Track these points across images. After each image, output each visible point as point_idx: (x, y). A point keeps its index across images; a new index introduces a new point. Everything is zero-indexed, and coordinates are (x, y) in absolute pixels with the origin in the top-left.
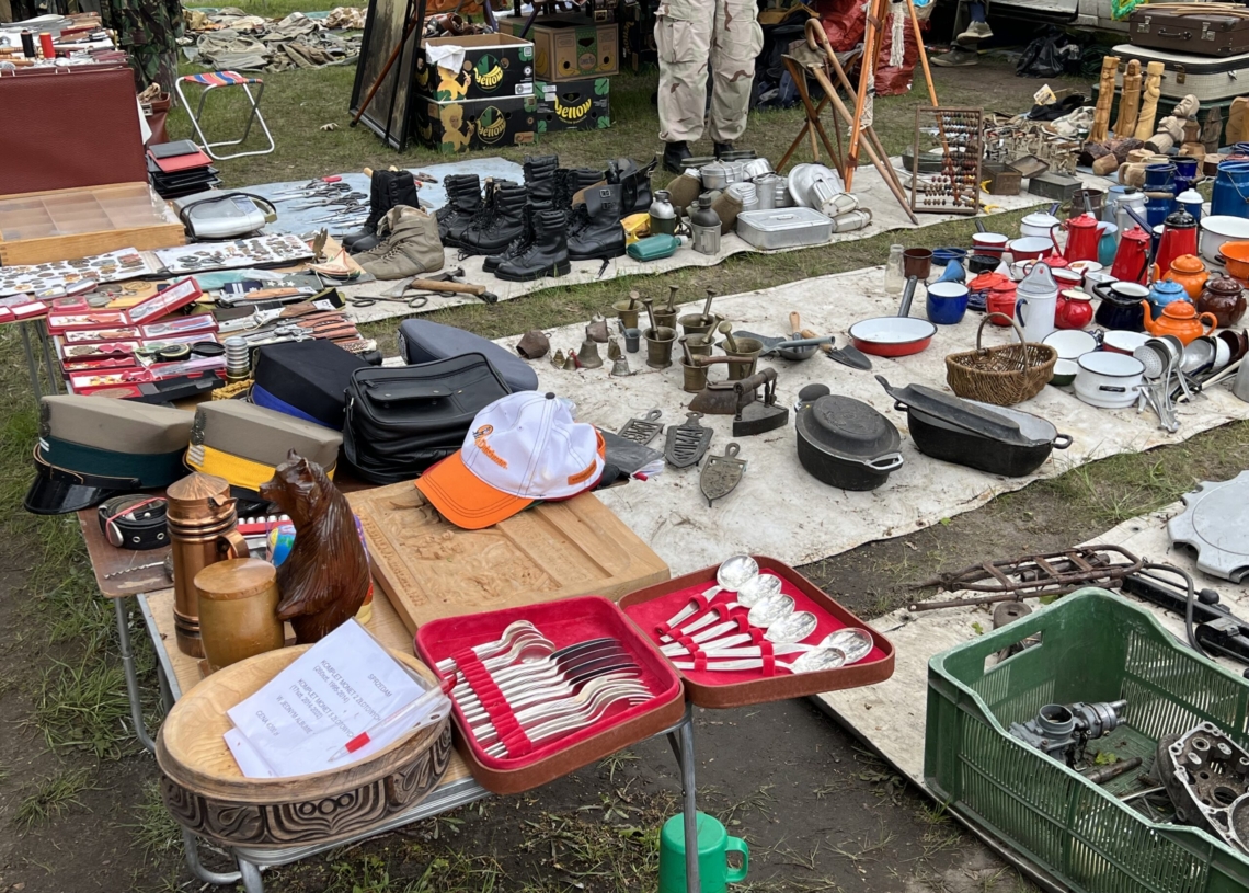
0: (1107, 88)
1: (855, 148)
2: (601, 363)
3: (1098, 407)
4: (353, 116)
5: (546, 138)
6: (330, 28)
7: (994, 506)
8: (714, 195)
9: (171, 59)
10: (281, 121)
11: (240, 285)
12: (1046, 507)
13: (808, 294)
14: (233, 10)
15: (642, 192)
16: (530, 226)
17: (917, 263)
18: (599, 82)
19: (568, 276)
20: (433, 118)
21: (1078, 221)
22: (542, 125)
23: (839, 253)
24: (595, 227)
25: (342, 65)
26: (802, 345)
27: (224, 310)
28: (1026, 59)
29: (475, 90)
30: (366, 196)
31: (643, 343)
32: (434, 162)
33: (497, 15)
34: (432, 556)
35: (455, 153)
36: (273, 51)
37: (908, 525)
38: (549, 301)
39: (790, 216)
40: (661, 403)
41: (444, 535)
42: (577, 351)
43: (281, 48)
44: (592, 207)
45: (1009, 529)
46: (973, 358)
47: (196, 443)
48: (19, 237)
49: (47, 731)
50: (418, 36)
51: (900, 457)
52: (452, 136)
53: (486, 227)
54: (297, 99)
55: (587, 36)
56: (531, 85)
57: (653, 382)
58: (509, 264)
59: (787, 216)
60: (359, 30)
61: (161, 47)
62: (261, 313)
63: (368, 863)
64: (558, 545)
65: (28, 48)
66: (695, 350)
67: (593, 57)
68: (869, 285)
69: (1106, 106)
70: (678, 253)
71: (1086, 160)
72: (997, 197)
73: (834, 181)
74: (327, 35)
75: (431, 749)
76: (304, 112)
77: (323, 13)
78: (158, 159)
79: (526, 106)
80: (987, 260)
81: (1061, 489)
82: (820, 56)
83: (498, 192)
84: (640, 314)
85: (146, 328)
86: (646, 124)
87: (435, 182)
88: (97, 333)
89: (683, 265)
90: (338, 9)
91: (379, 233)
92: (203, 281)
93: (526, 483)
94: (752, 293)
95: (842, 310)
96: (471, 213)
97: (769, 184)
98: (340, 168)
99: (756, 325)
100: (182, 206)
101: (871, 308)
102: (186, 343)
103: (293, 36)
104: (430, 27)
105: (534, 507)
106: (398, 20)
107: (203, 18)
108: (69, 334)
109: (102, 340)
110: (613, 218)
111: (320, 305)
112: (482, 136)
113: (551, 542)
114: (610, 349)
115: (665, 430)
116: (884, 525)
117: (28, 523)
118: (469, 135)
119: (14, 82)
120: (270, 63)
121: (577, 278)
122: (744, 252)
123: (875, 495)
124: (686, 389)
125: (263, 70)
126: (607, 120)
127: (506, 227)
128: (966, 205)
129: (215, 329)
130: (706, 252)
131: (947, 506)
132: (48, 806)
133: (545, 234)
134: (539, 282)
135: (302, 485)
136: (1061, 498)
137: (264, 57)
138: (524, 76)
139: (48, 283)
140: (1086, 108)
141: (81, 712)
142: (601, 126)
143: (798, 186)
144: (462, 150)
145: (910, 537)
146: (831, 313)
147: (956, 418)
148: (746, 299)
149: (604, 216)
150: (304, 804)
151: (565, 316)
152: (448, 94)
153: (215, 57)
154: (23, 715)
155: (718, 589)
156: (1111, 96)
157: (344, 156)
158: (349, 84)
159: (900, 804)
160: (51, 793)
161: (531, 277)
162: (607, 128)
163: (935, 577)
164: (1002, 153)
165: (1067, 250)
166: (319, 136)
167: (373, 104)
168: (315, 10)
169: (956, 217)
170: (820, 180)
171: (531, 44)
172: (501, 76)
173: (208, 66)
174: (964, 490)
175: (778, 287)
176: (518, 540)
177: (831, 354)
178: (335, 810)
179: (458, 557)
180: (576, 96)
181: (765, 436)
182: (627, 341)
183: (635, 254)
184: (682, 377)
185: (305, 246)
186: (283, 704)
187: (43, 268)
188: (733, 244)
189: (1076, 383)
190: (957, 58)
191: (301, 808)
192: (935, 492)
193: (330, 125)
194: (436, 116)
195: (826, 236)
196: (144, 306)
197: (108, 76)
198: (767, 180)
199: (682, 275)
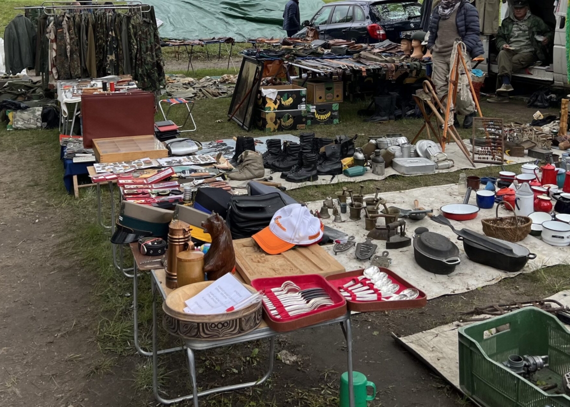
0: (564, 112)
1: (446, 134)
2: (329, 217)
3: (552, 245)
4: (229, 117)
5: (310, 127)
6: (221, 83)
7: (502, 283)
8: (382, 151)
9: (157, 94)
10: (199, 119)
11: (188, 171)
12: (525, 284)
13: (423, 193)
14: (181, 75)
15: (351, 149)
16: (301, 160)
17: (473, 182)
18: (334, 105)
19: (317, 181)
20: (263, 118)
21: (546, 167)
22: (309, 122)
23: (438, 177)
24: (329, 162)
25: (225, 97)
26: (419, 213)
27: (182, 179)
28: (532, 100)
29: (281, 107)
30: (233, 148)
31: (348, 209)
32: (262, 135)
33: (292, 78)
34: (257, 261)
35: (271, 132)
36: (197, 92)
37: (462, 289)
38: (308, 191)
39: (416, 161)
40: (355, 234)
41: (262, 255)
42: (319, 211)
43: (200, 90)
44: (328, 153)
45: (508, 293)
46: (495, 221)
47: (174, 219)
48: (107, 153)
49: (99, 344)
50: (259, 86)
51: (459, 259)
52: (270, 125)
53: (282, 161)
54: (206, 110)
55: (329, 86)
56: (305, 105)
57: (352, 225)
58: (292, 175)
59: (415, 161)
60: (234, 83)
61: (153, 89)
62: (196, 181)
63: (224, 401)
64: (304, 261)
65: (105, 88)
66: (370, 212)
67: (332, 95)
68: (451, 191)
69: (565, 120)
70: (366, 174)
71: (555, 143)
72: (513, 157)
73: (437, 147)
74: (220, 85)
75: (255, 312)
76: (209, 115)
77: (218, 77)
78: (159, 127)
79: (303, 113)
80: (506, 182)
81: (533, 277)
82: (430, 96)
83: (288, 146)
84: (348, 198)
85: (153, 185)
86: (355, 123)
87: (262, 143)
88: (135, 186)
89: (367, 179)
90: (225, 75)
91: (238, 161)
92: (175, 170)
93: (293, 237)
94: (398, 192)
95: (438, 201)
96: (276, 155)
97: (407, 147)
98: (223, 137)
99: (399, 205)
100: (167, 143)
101: (451, 200)
102: (168, 190)
103: (205, 85)
104: (264, 82)
105: (296, 248)
106: (251, 79)
107: (168, 78)
108: (126, 186)
109: (137, 188)
110: (337, 158)
111: (218, 179)
112: (283, 125)
113: (301, 259)
114: (333, 211)
115: (356, 244)
116: (451, 289)
117: (93, 267)
118: (277, 125)
119: (110, 97)
120: (195, 96)
121: (321, 182)
122: (395, 175)
123: (449, 277)
124: (367, 229)
125: (193, 99)
126: (337, 120)
127: (291, 161)
128: (498, 160)
129: (179, 186)
130: (379, 175)
131: (480, 282)
132: (99, 371)
133: (308, 163)
134: (304, 183)
135: (215, 222)
136: (532, 281)
137: (193, 94)
138: (302, 102)
139: (117, 169)
140: (557, 121)
141: (113, 337)
142: (335, 123)
143: (421, 149)
144: (274, 131)
145: (463, 294)
146: (433, 202)
147: (484, 244)
148: (395, 194)
149: (334, 157)
150: (213, 323)
151: (315, 197)
152: (270, 108)
153: (173, 93)
154: (90, 338)
155: (363, 277)
156: (567, 116)
157: (225, 133)
158: (228, 105)
159: (449, 396)
160: (100, 366)
161: (301, 181)
162: (337, 124)
163: (473, 310)
164: (515, 139)
165: (542, 180)
166: (214, 125)
167: (238, 112)
168: (215, 75)
169: (493, 165)
170: (430, 147)
171: (306, 89)
172: (292, 101)
173: (170, 97)
174: (489, 276)
175: (410, 190)
176: (289, 258)
177: (432, 218)
178: (222, 327)
179: (266, 263)
180: (324, 110)
181: (400, 249)
182: (341, 208)
183: (346, 173)
184: (365, 224)
185: (213, 159)
186: (204, 300)
187: (116, 164)
188: (390, 172)
189: (542, 234)
190: (499, 99)
191: (211, 325)
192: (475, 276)
193: (220, 120)
194: (264, 117)
195: (433, 170)
196: (153, 177)
197: (145, 96)
198: (406, 146)
199: (367, 183)
